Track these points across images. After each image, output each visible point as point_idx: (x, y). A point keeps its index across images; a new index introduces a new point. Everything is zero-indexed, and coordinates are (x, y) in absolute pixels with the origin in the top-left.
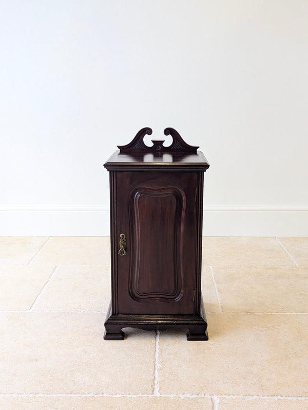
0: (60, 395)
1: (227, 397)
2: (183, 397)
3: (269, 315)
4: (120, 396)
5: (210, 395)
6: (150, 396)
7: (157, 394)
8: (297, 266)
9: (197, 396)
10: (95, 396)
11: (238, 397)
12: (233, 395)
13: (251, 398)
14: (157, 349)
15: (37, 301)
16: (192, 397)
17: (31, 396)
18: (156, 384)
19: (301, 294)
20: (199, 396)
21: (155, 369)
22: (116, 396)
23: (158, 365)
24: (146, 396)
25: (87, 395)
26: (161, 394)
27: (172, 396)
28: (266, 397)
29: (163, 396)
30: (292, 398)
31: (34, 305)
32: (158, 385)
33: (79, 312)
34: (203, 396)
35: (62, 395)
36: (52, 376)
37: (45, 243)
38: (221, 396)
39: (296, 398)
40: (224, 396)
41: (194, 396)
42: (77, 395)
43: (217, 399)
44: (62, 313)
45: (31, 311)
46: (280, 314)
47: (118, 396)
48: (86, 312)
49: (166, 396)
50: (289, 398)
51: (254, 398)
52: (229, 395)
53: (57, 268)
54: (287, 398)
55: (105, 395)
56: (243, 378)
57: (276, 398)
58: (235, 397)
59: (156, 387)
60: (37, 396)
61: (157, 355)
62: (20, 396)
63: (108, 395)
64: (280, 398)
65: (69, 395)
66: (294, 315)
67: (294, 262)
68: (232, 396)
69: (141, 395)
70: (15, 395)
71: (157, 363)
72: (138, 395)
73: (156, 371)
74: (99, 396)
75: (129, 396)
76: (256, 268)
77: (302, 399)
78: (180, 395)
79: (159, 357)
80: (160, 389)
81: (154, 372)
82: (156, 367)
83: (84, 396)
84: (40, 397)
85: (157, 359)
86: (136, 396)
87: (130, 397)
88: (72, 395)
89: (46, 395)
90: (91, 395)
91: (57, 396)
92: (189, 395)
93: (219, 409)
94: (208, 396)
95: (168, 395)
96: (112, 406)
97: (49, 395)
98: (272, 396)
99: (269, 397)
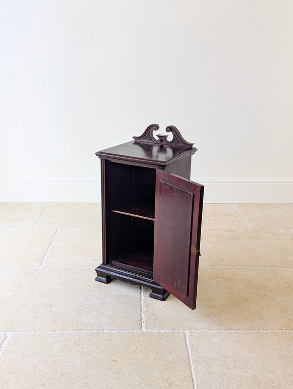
1: (195, 331)
2: (163, 331)
3: (228, 269)
4: (117, 332)
5: (183, 330)
6: (139, 331)
7: (144, 330)
8: (251, 229)
10: (98, 332)
11: (203, 331)
13: (212, 332)
14: (142, 296)
15: (45, 259)
17: (50, 332)
18: (142, 322)
20: (174, 331)
21: (141, 312)
22: (113, 332)
23: (144, 309)
24: (136, 331)
27: (155, 331)
28: (223, 331)
29: (148, 331)
31: (43, 262)
32: (144, 323)
33: (80, 268)
34: (177, 331)
35: (74, 331)
36: (64, 318)
37: (44, 209)
38: (190, 331)
39: (245, 331)
40: (193, 331)
41: (171, 331)
43: (187, 333)
44: (66, 269)
45: (41, 267)
46: (235, 269)
47: (115, 331)
48: (85, 268)
49: (150, 331)
50: (240, 331)
51: (215, 331)
53: (58, 231)
54: (238, 331)
55: (105, 331)
56: (207, 318)
57: (230, 332)
59: (142, 325)
60: (54, 332)
61: (143, 301)
62: (42, 333)
63: (107, 331)
64: (233, 331)
65: (79, 331)
66: (246, 269)
67: (248, 225)
69: (131, 331)
70: (38, 332)
71: (142, 307)
73: (142, 313)
74: (101, 332)
75: (123, 332)
76: (217, 230)
77: (249, 331)
78: (161, 331)
79: (144, 302)
80: (146, 326)
82: (142, 310)
83: (89, 332)
84: (57, 333)
85: (142, 304)
86: (128, 332)
88: (81, 331)
89: (61, 332)
90: (95, 331)
91: (70, 332)
92: (167, 331)
93: (189, 340)
94: (181, 331)
95: (152, 331)
96: (111, 339)
97: (63, 332)
98: (228, 330)
99: (225, 331)
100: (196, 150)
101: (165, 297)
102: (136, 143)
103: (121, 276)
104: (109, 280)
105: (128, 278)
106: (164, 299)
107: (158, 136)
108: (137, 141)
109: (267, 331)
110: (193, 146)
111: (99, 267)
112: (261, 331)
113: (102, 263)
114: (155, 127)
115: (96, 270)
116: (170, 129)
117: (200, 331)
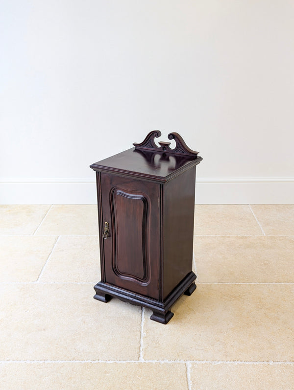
0: (64, 361)
1: (198, 362)
2: (162, 362)
3: (237, 285)
4: (113, 362)
5: (185, 361)
6: (137, 362)
7: (142, 360)
8: (265, 235)
10: (93, 362)
11: (207, 362)
13: (217, 363)
14: (143, 318)
15: (42, 272)
16: (170, 363)
17: (42, 362)
18: (141, 350)
20: (176, 362)
22: (109, 362)
23: (144, 334)
24: (133, 362)
25: (86, 361)
26: (145, 360)
27: (154, 362)
28: (229, 362)
29: (147, 362)
30: (250, 363)
31: (40, 276)
32: (143, 352)
33: (78, 283)
34: (178, 362)
35: (66, 361)
36: (57, 344)
37: (47, 212)
38: (193, 362)
39: (252, 363)
40: (195, 362)
41: (172, 362)
42: (78, 361)
44: (64, 285)
45: (38, 282)
46: (246, 285)
47: (111, 362)
48: (84, 283)
49: (149, 361)
51: (219, 363)
52: (199, 361)
53: (59, 238)
54: (245, 363)
55: (100, 361)
56: (212, 345)
57: (236, 363)
58: (204, 362)
59: (141, 353)
60: (46, 362)
61: (143, 324)
62: (33, 362)
63: (102, 361)
64: (240, 363)
65: (72, 361)
66: (258, 285)
67: (263, 231)
69: (129, 361)
70: (28, 362)
71: (142, 331)
72: (127, 361)
73: (142, 338)
74: (97, 361)
75: (120, 362)
76: (229, 237)
77: (258, 363)
78: (160, 361)
79: (144, 326)
80: (145, 355)
81: (140, 340)
82: (142, 335)
83: (83, 362)
84: (48, 363)
85: (142, 328)
86: (124, 362)
87: (120, 363)
88: (74, 361)
89: (53, 362)
90: (89, 361)
91: (62, 362)
92: (167, 361)
93: (191, 373)
94: (182, 361)
95: (151, 361)
96: (106, 372)
97: (55, 362)
98: (234, 361)
99: (231, 362)
100: (201, 159)
101: (167, 319)
102: (136, 150)
103: (121, 295)
104: (108, 298)
105: (128, 298)
106: (166, 323)
107: (160, 144)
108: (138, 148)
109: (277, 363)
110: (198, 155)
111: (98, 285)
112: (271, 363)
113: (101, 280)
114: (157, 134)
115: (94, 288)
116: (172, 136)
117: (203, 362)
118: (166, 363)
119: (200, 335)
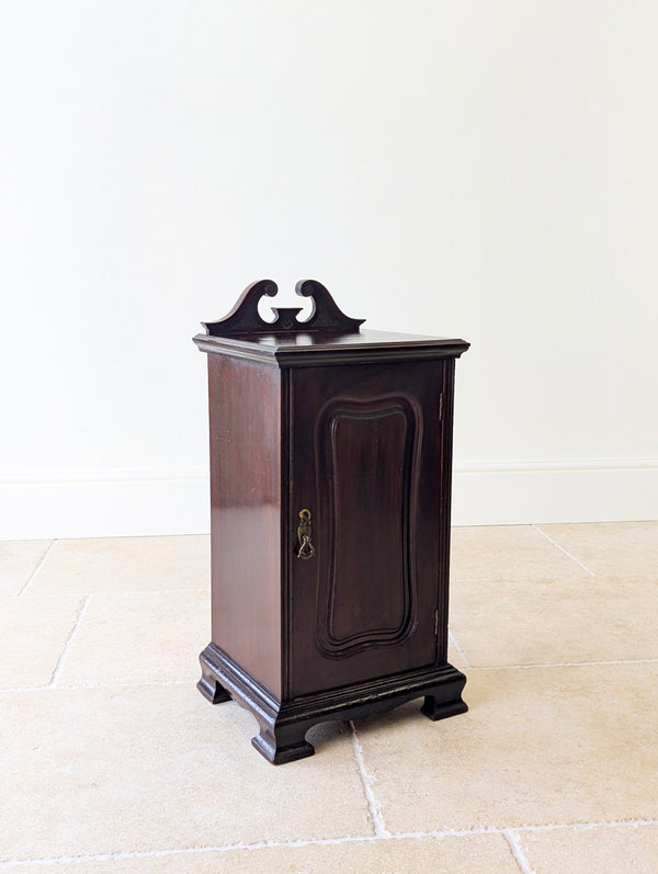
0: (168, 852)
1: (533, 828)
2: (441, 835)
3: (569, 667)
4: (306, 843)
5: (498, 828)
6: (371, 839)
7: (384, 834)
8: (593, 575)
9: (470, 832)
10: (250, 848)
11: (557, 827)
12: (546, 825)
13: (585, 828)
15: (61, 665)
16: (459, 834)
17: (104, 858)
18: (375, 812)
19: (618, 626)
20: (475, 832)
21: (364, 785)
22: (295, 845)
23: (370, 777)
24: (362, 839)
25: (230, 847)
26: (393, 834)
27: (419, 835)
28: (613, 824)
29: (398, 836)
31: (57, 676)
32: (380, 815)
33: (164, 684)
34: (483, 831)
35: (175, 851)
37: (45, 553)
38: (521, 829)
40: (527, 828)
41: (464, 833)
42: (209, 849)
43: (516, 839)
44: (126, 688)
45: (53, 686)
47: (299, 844)
48: (178, 682)
49: (404, 836)
51: (591, 826)
52: (537, 825)
53: (89, 599)
55: (270, 844)
56: (556, 791)
57: (636, 825)
58: (550, 827)
59: (376, 820)
60: (117, 857)
61: (360, 757)
62: (79, 861)
63: (277, 844)
64: (643, 823)
65: (191, 850)
67: (585, 568)
68: (544, 827)
69: (349, 839)
70: (65, 860)
71: (364, 772)
72: (345, 840)
73: (368, 789)
74: (258, 846)
75: (325, 843)
78: (435, 833)
80: (387, 823)
81: (364, 792)
82: (365, 781)
83: (223, 849)
84: (125, 859)
86: (338, 842)
87: (328, 845)
88: (198, 850)
89: (139, 855)
90: (241, 846)
91: (164, 853)
92: (453, 832)
93: (525, 854)
94: (492, 830)
95: (410, 835)
97: (144, 855)
98: (626, 820)
99: (620, 824)
118: (450, 837)
119: (519, 772)
